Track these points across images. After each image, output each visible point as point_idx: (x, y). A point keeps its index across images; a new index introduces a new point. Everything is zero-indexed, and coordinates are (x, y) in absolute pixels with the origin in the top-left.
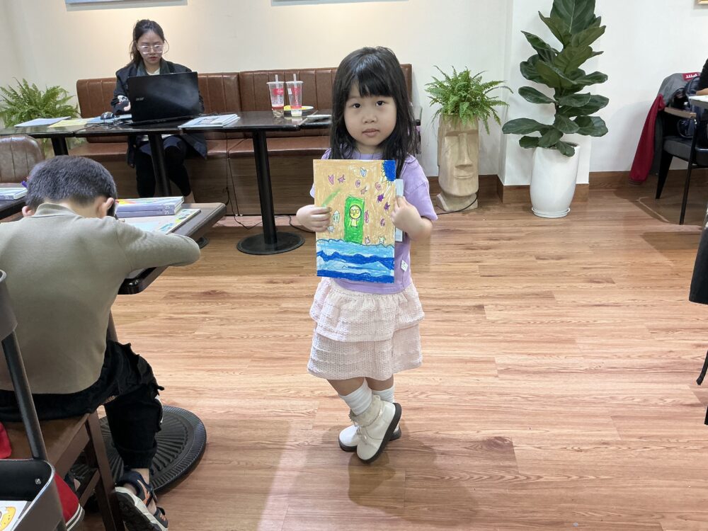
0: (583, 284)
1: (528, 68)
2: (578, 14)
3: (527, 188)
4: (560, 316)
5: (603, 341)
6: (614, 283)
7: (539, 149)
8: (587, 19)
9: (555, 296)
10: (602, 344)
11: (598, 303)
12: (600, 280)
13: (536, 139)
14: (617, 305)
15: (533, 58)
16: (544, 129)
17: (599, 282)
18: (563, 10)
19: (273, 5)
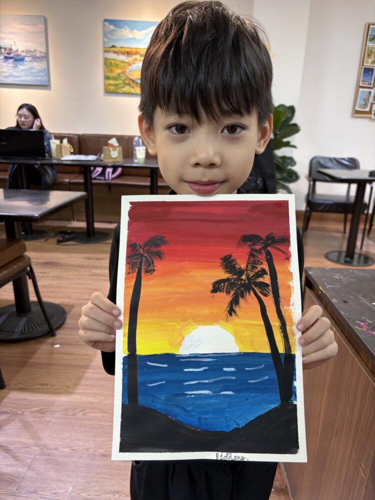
19: (105, 95)
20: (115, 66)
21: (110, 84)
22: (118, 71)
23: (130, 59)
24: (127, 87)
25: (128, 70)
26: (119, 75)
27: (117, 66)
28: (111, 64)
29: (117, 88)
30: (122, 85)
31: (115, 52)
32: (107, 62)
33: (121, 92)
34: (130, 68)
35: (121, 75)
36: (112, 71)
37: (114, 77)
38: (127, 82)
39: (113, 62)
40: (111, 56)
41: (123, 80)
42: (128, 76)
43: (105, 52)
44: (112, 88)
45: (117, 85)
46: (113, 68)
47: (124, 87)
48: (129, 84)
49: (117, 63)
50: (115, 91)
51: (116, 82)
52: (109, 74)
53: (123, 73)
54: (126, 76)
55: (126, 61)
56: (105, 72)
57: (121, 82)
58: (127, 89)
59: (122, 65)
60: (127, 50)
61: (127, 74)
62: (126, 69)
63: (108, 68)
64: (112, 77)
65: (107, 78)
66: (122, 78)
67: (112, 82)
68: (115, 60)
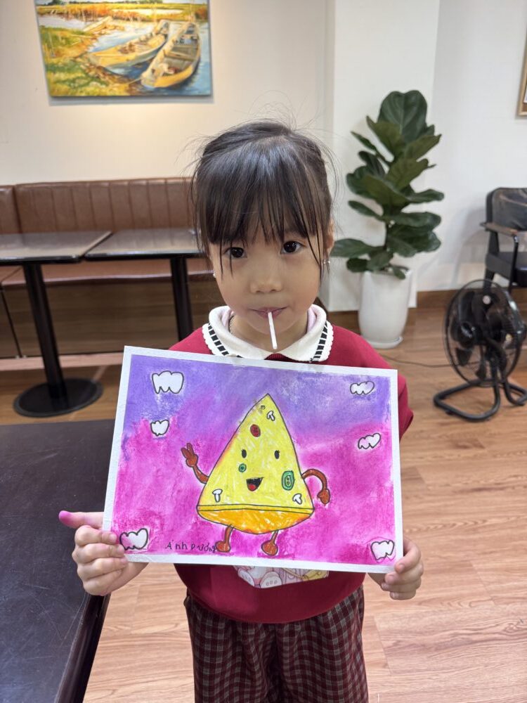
0: (449, 452)
1: (355, 181)
2: (409, 120)
3: (354, 314)
4: (438, 514)
5: (508, 561)
6: (481, 447)
7: (367, 274)
8: (419, 127)
9: (423, 475)
10: (508, 570)
11: (476, 486)
12: (467, 444)
13: (365, 261)
14: (499, 487)
15: (360, 170)
16: (373, 251)
17: (465, 447)
18: (390, 116)
19: (51, 105)
20: (64, 41)
21: (58, 81)
22: (72, 52)
23: (94, 26)
24: (94, 83)
25: (91, 49)
26: (74, 60)
27: (68, 42)
28: (56, 38)
29: (75, 88)
30: (83, 82)
31: (61, 14)
32: (47, 36)
33: (83, 94)
34: (96, 44)
35: (79, 60)
36: (58, 54)
37: (65, 65)
38: (92, 73)
39: (58, 34)
40: (54, 22)
41: (84, 71)
42: (93, 60)
43: (41, 14)
44: (64, 88)
45: (74, 81)
46: (60, 47)
47: (87, 84)
48: (97, 78)
49: (68, 35)
50: (69, 94)
51: (72, 76)
52: (55, 61)
53: (81, 56)
54: (89, 60)
55: (85, 30)
56: (44, 56)
57: (80, 74)
58: (93, 88)
59: (78, 39)
60: (84, 7)
61: (90, 56)
62: (87, 46)
63: (49, 47)
64: (60, 64)
65: (50, 68)
66: (82, 66)
67: (63, 76)
68: (61, 30)
